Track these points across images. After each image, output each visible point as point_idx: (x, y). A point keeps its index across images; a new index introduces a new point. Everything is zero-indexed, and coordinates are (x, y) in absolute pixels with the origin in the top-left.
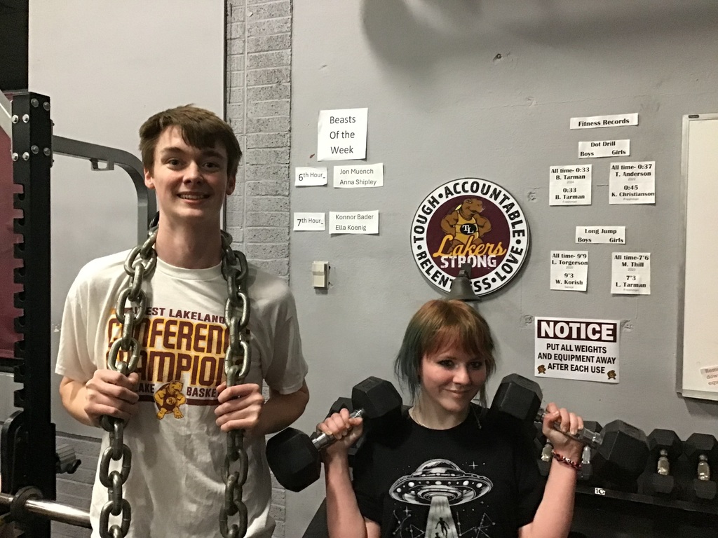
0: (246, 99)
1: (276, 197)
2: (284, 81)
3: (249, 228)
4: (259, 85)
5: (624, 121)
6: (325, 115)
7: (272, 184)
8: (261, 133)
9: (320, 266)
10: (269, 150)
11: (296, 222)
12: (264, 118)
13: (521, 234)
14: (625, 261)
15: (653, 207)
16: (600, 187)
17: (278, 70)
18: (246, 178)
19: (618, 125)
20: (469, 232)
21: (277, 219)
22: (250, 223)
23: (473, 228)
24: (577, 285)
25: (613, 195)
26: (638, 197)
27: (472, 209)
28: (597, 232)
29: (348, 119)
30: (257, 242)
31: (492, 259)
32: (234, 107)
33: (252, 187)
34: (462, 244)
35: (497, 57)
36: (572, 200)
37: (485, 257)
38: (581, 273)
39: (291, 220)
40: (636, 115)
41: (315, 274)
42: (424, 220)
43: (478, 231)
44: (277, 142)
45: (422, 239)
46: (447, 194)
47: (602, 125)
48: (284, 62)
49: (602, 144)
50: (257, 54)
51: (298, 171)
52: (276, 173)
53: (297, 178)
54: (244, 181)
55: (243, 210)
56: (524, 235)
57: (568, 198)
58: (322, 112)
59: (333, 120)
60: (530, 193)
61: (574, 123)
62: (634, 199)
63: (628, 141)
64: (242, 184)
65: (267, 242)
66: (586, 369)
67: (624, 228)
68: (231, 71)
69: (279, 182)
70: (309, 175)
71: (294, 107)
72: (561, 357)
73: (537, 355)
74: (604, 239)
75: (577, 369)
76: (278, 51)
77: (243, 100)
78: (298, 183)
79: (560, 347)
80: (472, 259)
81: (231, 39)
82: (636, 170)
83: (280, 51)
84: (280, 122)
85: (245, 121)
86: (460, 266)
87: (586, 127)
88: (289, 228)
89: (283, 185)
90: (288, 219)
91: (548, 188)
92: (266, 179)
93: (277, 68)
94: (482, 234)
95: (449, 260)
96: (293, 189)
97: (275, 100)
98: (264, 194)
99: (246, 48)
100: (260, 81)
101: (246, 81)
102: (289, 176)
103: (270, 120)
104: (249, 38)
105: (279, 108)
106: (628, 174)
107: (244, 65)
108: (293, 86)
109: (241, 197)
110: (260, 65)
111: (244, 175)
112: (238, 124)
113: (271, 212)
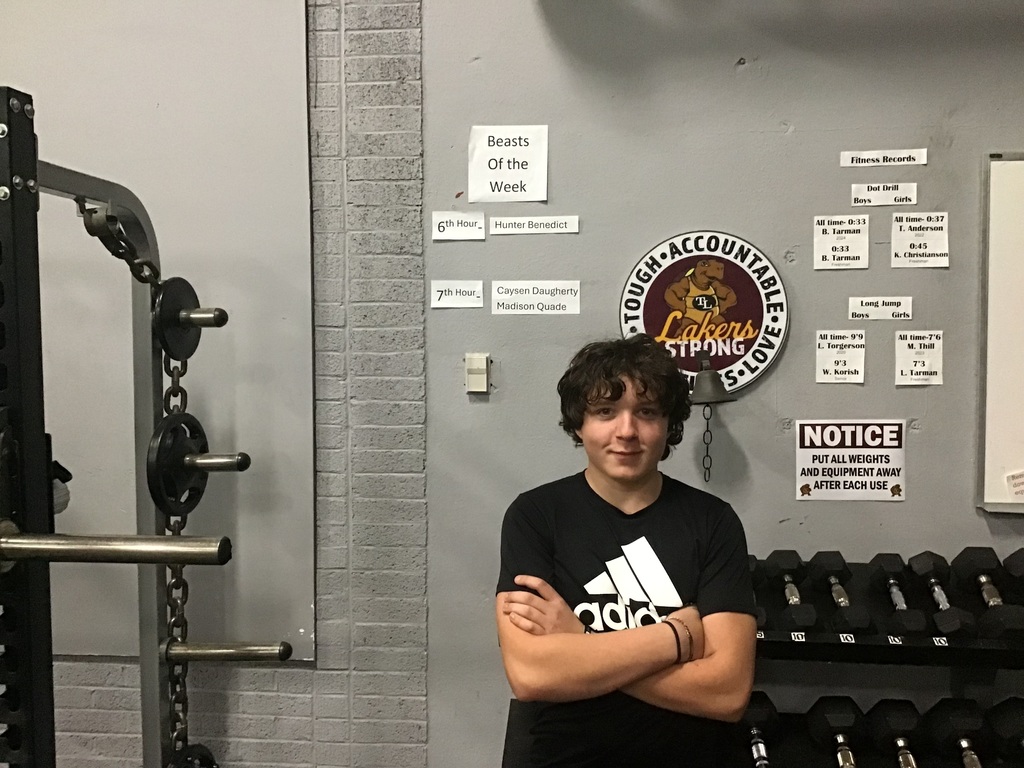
0: (344, 105)
1: (401, 257)
2: (410, 78)
3: (355, 305)
4: (367, 81)
5: (910, 158)
6: (481, 133)
7: (393, 237)
8: (373, 157)
9: (478, 360)
10: (386, 183)
11: (434, 296)
12: (377, 133)
13: (778, 308)
14: (911, 342)
15: (946, 271)
16: (880, 244)
17: (399, 60)
18: (348, 226)
19: (902, 163)
20: (705, 307)
21: (402, 290)
22: (355, 297)
23: (711, 301)
24: (851, 375)
25: (896, 255)
26: (926, 258)
27: (710, 274)
28: (876, 305)
29: (517, 141)
30: (369, 326)
31: (739, 343)
32: (323, 114)
33: (359, 239)
34: (696, 323)
35: (740, 62)
36: (843, 261)
37: (728, 342)
38: (856, 359)
39: (427, 288)
40: (925, 151)
41: (470, 372)
42: (639, 291)
43: (719, 306)
44: (400, 171)
45: (637, 318)
46: (673, 254)
47: (881, 163)
48: (410, 47)
49: (881, 188)
50: (362, 33)
51: (437, 217)
52: (401, 220)
53: (435, 228)
54: (344, 231)
55: (344, 277)
56: (782, 310)
57: (839, 259)
58: (475, 127)
59: (493, 142)
60: (788, 252)
61: (845, 159)
62: (921, 261)
63: (915, 184)
64: (341, 235)
65: (389, 326)
66: (864, 485)
67: (910, 299)
68: (317, 56)
69: (406, 233)
70: (456, 224)
71: (429, 118)
72: (831, 472)
73: (799, 471)
74: (886, 313)
75: (852, 486)
76: (400, 31)
77: (340, 104)
78: (436, 235)
79: (830, 459)
80: (710, 345)
81: (316, 6)
82: (924, 224)
83: (404, 31)
84: (405, 141)
85: (344, 137)
86: (693, 355)
87: (858, 165)
88: (424, 303)
89: (411, 239)
90: (421, 290)
91: (812, 245)
92: (384, 228)
93: (399, 56)
94: (723, 310)
95: (677, 347)
96: (429, 244)
97: (396, 107)
98: (381, 251)
99: (343, 22)
100: (368, 76)
101: (343, 73)
102: (422, 226)
103: (388, 137)
104: (348, 6)
105: (403, 120)
106: (915, 229)
107: (340, 48)
108: (426, 85)
109: (340, 256)
110: (367, 49)
111: (344, 221)
112: (331, 141)
113: (394, 280)
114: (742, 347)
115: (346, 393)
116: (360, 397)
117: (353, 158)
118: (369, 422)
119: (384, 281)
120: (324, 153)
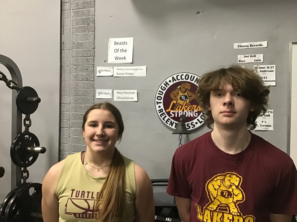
0: (71, 32)
1: (87, 81)
2: (91, 24)
3: (73, 97)
5: (260, 45)
6: (112, 41)
7: (85, 75)
8: (80, 49)
10: (83, 57)
11: (97, 94)
12: (81, 42)
15: (275, 87)
17: (88, 18)
18: (72, 72)
19: (257, 47)
20: (184, 99)
21: (87, 92)
22: (73, 94)
23: (186, 97)
26: (267, 82)
29: (124, 43)
30: (77, 104)
31: (196, 112)
32: (66, 36)
33: (75, 76)
34: (181, 105)
35: (197, 13)
37: (192, 112)
39: (95, 92)
40: (266, 42)
42: (162, 93)
43: (189, 99)
44: (87, 54)
45: (161, 103)
46: (173, 81)
47: (249, 47)
48: (91, 14)
49: (249, 56)
50: (77, 10)
51: (98, 68)
52: (87, 69)
53: (98, 72)
54: (70, 73)
55: (70, 88)
58: (110, 39)
59: (116, 43)
61: (236, 46)
63: (262, 55)
64: (70, 75)
65: (83, 104)
68: (64, 18)
69: (89, 74)
70: (104, 71)
71: (96, 36)
76: (88, 9)
77: (70, 33)
78: (98, 74)
80: (186, 113)
81: (64, 3)
82: (266, 69)
83: (89, 9)
84: (89, 44)
85: (71, 43)
86: (180, 116)
87: (241, 48)
88: (94, 97)
89: (90, 76)
90: (93, 92)
92: (82, 72)
94: (190, 100)
95: (174, 113)
96: (96, 77)
97: (86, 33)
98: (81, 80)
99: (72, 7)
100: (79, 24)
101: (71, 23)
102: (94, 71)
103: (84, 43)
104: (73, 2)
105: (88, 37)
106: (263, 71)
107: (71, 15)
108: (95, 26)
109: (69, 81)
110: (78, 15)
111: (71, 70)
112: (67, 44)
113: (85, 89)
114: (197, 114)
115: (70, 126)
116: (74, 127)
117: (73, 50)
118: (76, 135)
119: (82, 89)
120: (65, 49)
